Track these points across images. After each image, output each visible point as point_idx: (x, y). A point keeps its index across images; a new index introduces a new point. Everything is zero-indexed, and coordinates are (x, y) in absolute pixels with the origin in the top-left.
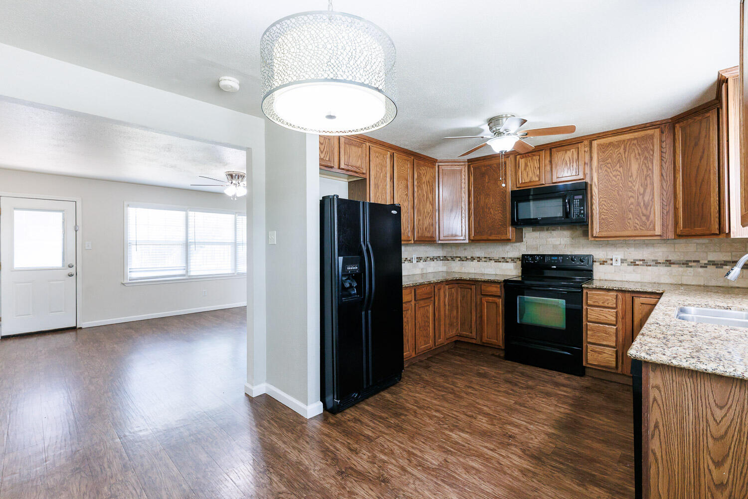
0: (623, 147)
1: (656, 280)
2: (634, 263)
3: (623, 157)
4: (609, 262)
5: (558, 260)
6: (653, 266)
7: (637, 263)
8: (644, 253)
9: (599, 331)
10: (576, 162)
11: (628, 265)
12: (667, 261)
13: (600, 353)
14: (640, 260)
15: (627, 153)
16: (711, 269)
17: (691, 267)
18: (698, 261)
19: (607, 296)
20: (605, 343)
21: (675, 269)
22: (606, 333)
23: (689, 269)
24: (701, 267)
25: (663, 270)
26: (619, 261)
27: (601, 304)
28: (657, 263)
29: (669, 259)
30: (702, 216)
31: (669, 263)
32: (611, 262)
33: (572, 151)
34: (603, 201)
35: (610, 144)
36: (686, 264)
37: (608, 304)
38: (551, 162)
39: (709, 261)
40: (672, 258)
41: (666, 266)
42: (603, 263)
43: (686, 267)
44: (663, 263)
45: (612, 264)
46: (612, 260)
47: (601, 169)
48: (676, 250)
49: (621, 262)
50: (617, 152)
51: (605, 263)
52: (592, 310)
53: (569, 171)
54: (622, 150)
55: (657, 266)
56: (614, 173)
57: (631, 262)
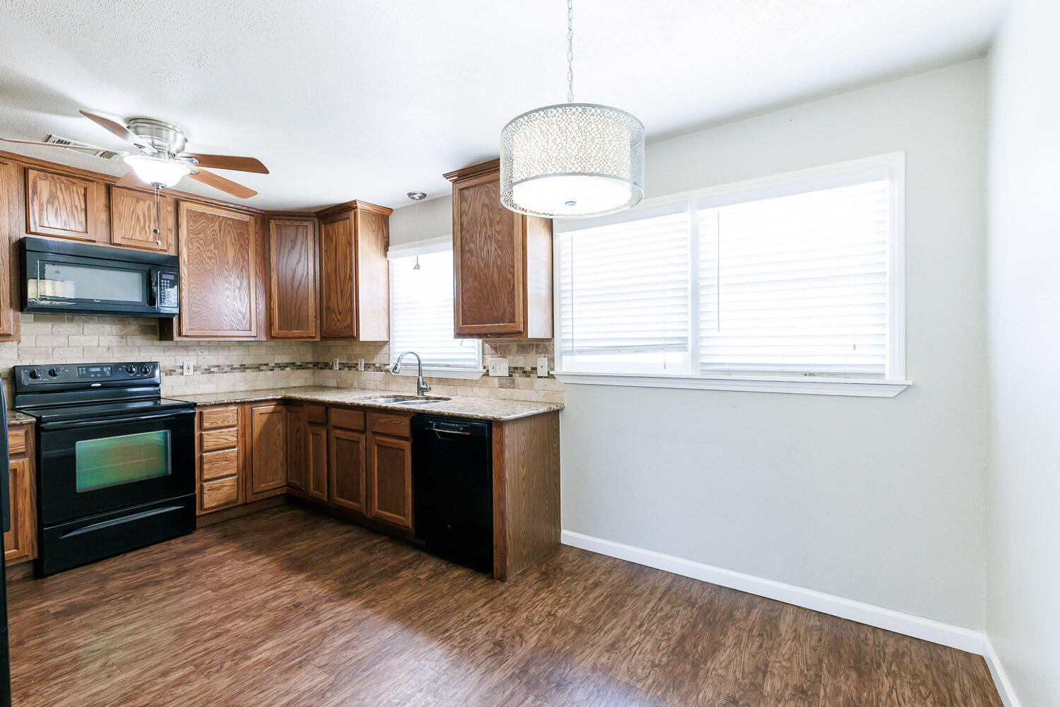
0: (217, 223)
1: (231, 389)
2: (208, 371)
3: (218, 236)
4: (180, 371)
5: (102, 372)
6: (229, 372)
7: (212, 370)
8: (220, 357)
9: (218, 460)
10: (155, 222)
11: (202, 373)
12: (241, 365)
13: (218, 489)
14: (216, 366)
15: (222, 233)
16: (277, 370)
17: (262, 370)
18: (267, 365)
19: (227, 412)
20: (225, 474)
21: (250, 374)
22: (226, 461)
23: (261, 373)
24: (271, 370)
25: (238, 375)
26: (192, 369)
27: (220, 424)
28: (233, 368)
29: (244, 363)
30: (299, 318)
31: (243, 368)
32: (181, 371)
33: (147, 202)
34: (194, 287)
35: (203, 214)
36: (258, 368)
37: (228, 422)
38: (109, 208)
39: (276, 364)
40: (247, 362)
41: (241, 372)
42: (170, 372)
43: (259, 371)
44: (238, 368)
45: (182, 374)
46: (182, 367)
47: (192, 243)
48: (250, 353)
49: (194, 371)
50: (212, 227)
51: (173, 373)
52: (209, 435)
53: (143, 233)
54: (217, 227)
55: (232, 372)
56: (208, 254)
57: (205, 370)
